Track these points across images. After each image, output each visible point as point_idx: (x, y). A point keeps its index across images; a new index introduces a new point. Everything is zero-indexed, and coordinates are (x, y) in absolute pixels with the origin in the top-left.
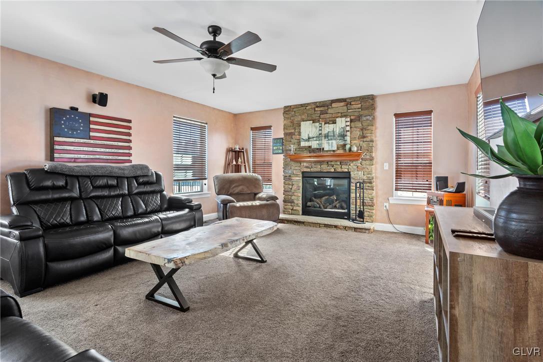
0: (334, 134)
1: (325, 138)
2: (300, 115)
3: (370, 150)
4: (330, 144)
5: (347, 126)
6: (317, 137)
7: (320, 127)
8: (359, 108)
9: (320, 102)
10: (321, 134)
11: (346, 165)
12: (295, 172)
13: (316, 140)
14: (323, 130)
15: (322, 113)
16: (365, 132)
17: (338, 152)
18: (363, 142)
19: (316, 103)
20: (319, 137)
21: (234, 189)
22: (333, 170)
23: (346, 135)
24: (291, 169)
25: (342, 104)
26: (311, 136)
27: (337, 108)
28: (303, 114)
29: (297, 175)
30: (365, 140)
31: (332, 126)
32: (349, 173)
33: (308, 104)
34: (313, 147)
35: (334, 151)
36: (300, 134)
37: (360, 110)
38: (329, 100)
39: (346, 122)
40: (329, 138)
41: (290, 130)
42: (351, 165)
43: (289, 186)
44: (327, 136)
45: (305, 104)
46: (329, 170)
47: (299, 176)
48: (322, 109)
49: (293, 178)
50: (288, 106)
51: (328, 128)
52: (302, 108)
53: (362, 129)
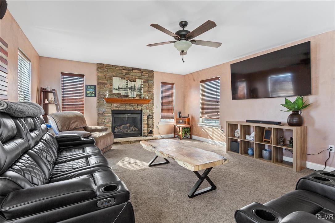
0: (135, 88)
1: (129, 90)
2: (112, 72)
3: (152, 99)
4: (133, 94)
5: (142, 84)
6: (124, 88)
7: (127, 82)
8: (147, 76)
9: (125, 67)
10: (127, 87)
11: (141, 106)
12: (107, 110)
13: (124, 90)
14: (128, 84)
15: (127, 74)
16: (150, 89)
17: (136, 98)
18: (149, 94)
19: (123, 67)
20: (125, 89)
21: (72, 125)
22: (133, 109)
23: (142, 90)
24: (104, 108)
25: (139, 71)
26: (120, 87)
27: (136, 73)
28: (114, 72)
29: (109, 112)
30: (150, 93)
31: (133, 83)
32: (141, 111)
33: (117, 66)
34: (121, 94)
35: (134, 98)
36: (111, 84)
37: (148, 77)
38: (131, 68)
39: (142, 82)
40: (132, 90)
41: (103, 80)
42: (144, 106)
43: (102, 120)
44: (131, 88)
45: (115, 66)
46: (131, 109)
47: (110, 113)
48: (127, 71)
49: (105, 114)
50: (102, 64)
51: (131, 84)
52: (113, 68)
53: (149, 87)
